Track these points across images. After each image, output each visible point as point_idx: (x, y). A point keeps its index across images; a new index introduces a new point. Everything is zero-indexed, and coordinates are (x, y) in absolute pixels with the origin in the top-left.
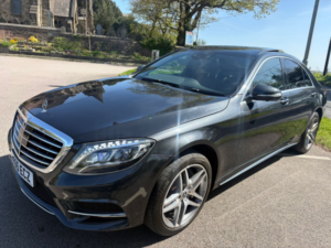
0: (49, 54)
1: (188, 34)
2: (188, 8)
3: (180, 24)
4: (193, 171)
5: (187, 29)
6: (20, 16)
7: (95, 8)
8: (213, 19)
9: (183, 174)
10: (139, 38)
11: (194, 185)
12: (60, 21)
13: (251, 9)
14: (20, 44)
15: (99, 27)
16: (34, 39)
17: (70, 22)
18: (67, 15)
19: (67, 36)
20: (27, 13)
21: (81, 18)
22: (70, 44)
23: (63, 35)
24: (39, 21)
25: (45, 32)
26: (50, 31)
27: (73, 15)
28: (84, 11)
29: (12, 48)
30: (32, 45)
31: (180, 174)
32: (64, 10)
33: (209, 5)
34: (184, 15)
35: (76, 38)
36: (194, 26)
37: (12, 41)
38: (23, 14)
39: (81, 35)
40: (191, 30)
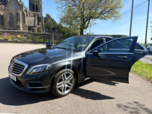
0: (25, 42)
1: (84, 30)
2: (84, 19)
3: (81, 27)
4: (68, 75)
5: (84, 28)
6: (13, 27)
7: (45, 22)
8: (95, 23)
9: (64, 75)
10: (63, 33)
11: (68, 79)
12: (30, 28)
13: (110, 18)
14: (13, 38)
15: (47, 29)
16: (19, 36)
17: (34, 28)
18: (33, 25)
19: (33, 34)
20: (16, 25)
21: (39, 26)
22: (34, 37)
23: (31, 34)
24: (21, 28)
25: (24, 33)
26: (26, 32)
27: (36, 25)
28: (40, 23)
29: (9, 40)
30: (18, 38)
31: (62, 75)
32: (32, 23)
33: (92, 18)
34: (82, 23)
35: (36, 35)
36: (87, 27)
37: (10, 37)
38: (14, 26)
39: (39, 33)
40: (86, 28)
